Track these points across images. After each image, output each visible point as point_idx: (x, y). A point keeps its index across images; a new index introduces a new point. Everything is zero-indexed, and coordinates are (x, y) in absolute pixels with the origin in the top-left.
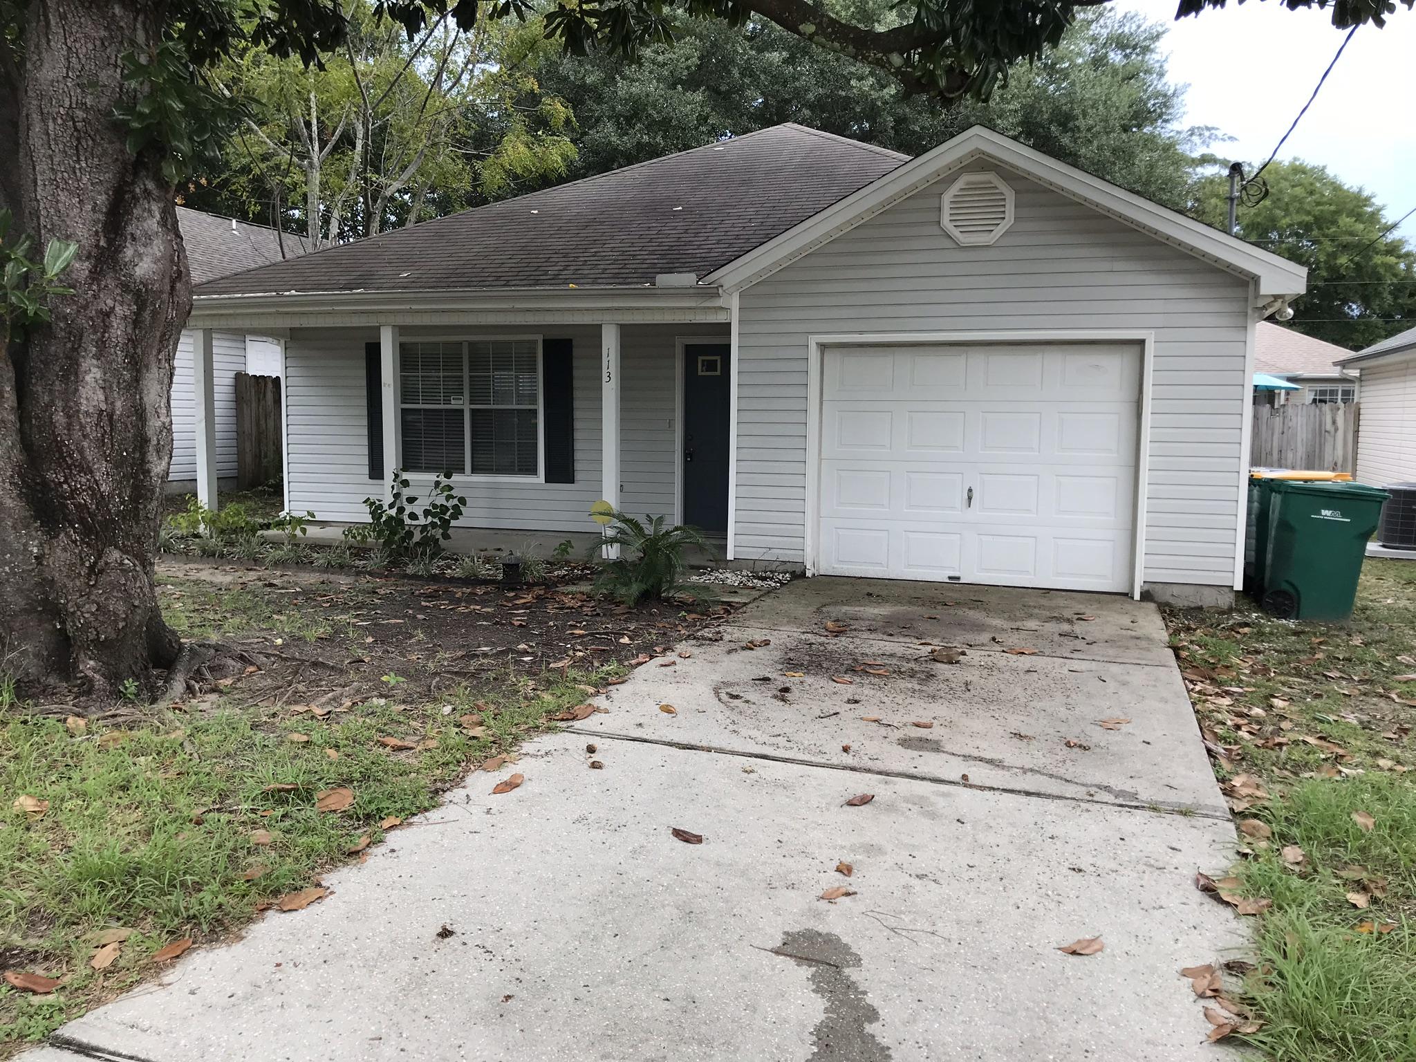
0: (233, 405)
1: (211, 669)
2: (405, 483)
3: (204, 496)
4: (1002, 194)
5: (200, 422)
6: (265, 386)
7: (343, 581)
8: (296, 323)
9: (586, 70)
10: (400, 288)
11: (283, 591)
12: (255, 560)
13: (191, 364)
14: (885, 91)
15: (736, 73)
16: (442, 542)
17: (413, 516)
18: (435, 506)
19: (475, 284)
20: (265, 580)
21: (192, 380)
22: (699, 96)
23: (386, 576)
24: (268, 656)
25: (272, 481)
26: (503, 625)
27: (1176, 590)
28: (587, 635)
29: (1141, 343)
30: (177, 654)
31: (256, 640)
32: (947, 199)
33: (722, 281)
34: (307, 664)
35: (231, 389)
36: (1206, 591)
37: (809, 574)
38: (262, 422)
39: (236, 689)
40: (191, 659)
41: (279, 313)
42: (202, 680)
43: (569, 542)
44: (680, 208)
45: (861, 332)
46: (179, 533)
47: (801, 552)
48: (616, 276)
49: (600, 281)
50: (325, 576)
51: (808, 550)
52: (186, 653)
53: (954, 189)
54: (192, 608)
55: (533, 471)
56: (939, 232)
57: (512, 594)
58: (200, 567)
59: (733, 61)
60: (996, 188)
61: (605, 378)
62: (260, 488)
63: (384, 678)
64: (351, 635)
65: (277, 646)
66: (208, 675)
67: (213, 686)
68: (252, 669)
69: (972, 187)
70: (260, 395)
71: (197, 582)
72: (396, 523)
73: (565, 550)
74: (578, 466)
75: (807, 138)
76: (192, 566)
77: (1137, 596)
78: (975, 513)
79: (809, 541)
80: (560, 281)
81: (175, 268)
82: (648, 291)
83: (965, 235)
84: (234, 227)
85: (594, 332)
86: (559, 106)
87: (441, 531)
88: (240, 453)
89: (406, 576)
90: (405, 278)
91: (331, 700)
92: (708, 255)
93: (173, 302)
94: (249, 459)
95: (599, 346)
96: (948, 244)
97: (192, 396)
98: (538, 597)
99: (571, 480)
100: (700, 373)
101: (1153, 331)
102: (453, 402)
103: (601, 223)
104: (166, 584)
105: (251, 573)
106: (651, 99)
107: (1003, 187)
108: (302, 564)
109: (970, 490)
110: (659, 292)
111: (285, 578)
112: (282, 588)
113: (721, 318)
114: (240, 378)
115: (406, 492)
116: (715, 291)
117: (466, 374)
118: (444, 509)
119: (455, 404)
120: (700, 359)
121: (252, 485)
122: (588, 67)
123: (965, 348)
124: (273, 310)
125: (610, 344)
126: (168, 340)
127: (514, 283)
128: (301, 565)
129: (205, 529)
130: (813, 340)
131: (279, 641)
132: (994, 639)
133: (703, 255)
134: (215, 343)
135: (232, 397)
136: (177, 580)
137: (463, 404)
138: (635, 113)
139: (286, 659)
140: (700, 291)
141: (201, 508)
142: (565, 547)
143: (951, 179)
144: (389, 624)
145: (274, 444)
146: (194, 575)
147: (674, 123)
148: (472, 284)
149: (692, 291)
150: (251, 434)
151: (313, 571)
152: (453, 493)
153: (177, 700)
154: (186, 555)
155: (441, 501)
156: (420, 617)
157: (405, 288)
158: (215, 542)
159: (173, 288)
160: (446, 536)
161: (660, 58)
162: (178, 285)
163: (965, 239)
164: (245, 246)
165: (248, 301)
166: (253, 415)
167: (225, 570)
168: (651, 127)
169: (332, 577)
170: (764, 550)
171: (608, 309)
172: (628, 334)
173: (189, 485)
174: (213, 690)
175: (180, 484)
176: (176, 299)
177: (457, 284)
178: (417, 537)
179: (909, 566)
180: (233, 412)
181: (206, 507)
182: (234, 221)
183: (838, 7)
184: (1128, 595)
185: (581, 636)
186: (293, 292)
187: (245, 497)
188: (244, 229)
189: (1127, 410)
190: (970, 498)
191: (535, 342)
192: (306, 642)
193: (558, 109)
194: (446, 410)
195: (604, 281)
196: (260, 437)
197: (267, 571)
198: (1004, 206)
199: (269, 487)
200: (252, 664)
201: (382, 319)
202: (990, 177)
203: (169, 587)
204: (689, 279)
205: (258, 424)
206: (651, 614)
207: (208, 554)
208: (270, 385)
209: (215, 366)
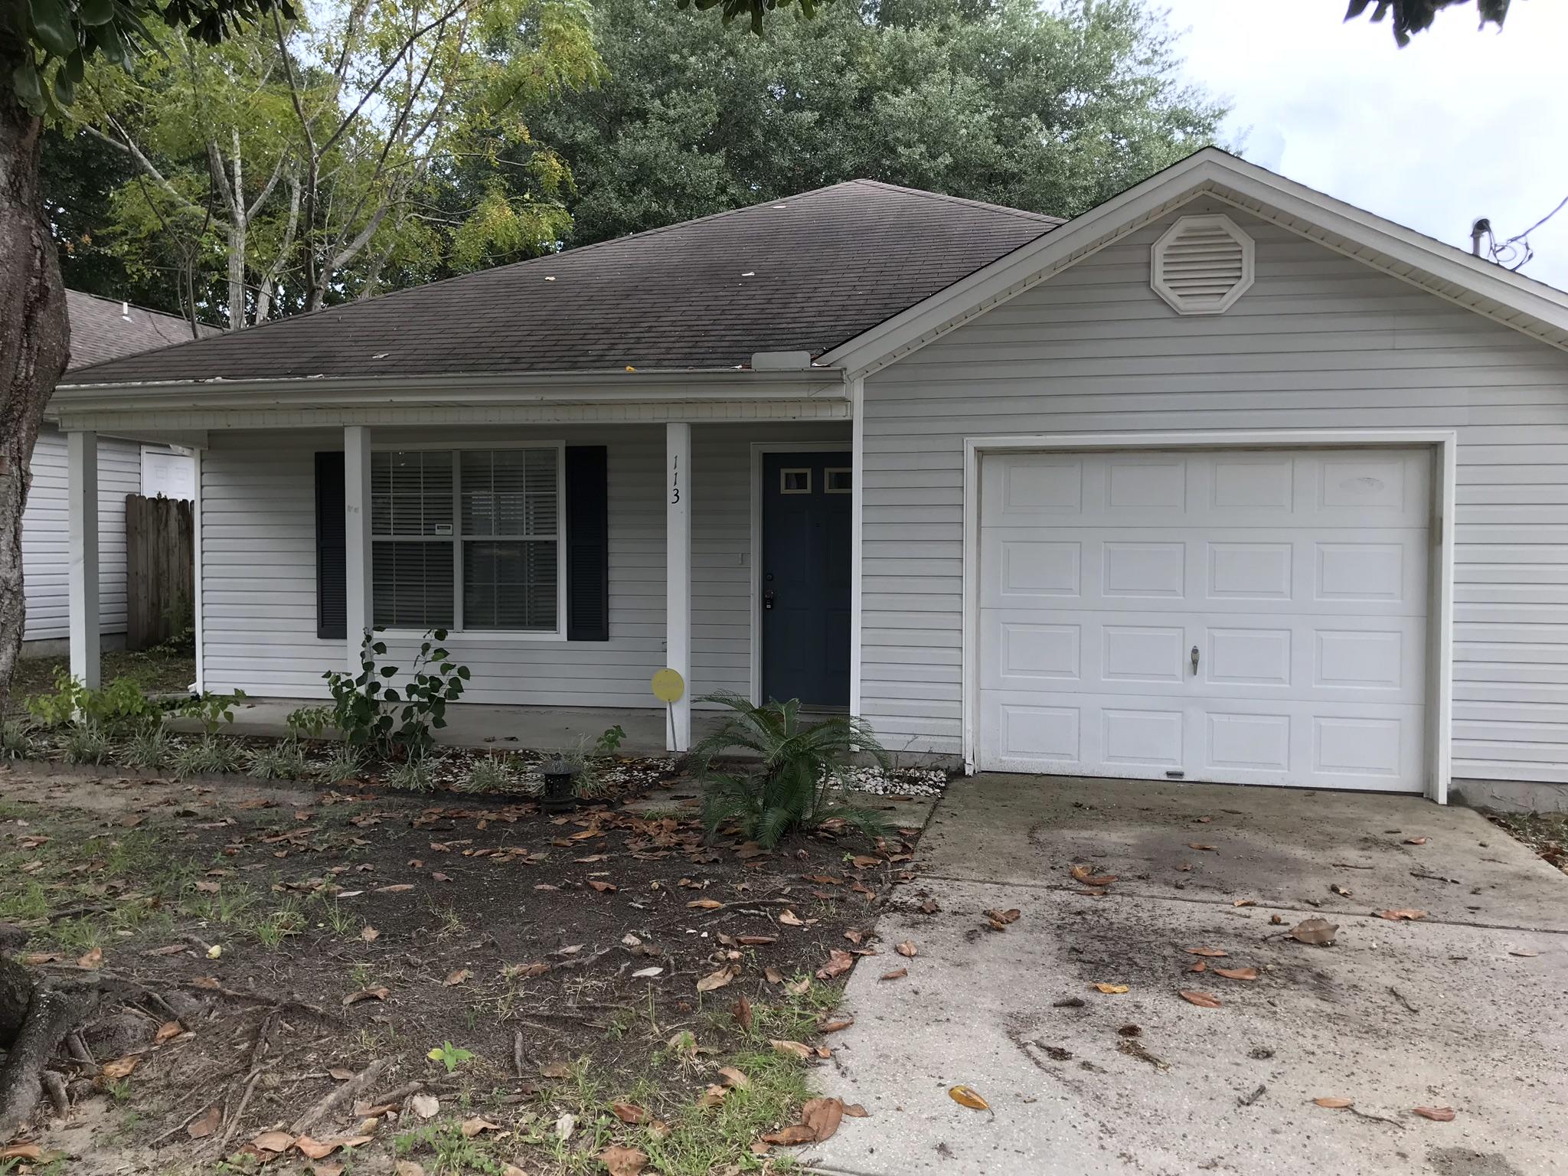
0: (122, 537)
1: (91, 1038)
2: (380, 648)
3: (79, 667)
4: (1236, 244)
5: (77, 561)
6: (168, 512)
7: (297, 800)
8: (220, 423)
9: (576, 127)
10: (376, 373)
11: (207, 826)
12: (159, 768)
13: (65, 483)
14: (940, 159)
15: (758, 133)
16: (432, 730)
17: (392, 695)
18: (421, 678)
19: (485, 367)
20: (177, 803)
21: (65, 504)
22: (718, 160)
23: (361, 791)
24: (198, 993)
25: (175, 639)
26: (577, 889)
27: (1497, 790)
28: (726, 910)
29: (1435, 449)
30: (24, 1017)
31: (172, 949)
32: (1159, 251)
33: (845, 363)
34: (275, 1009)
35: (120, 517)
36: (1542, 791)
37: (969, 771)
38: (163, 559)
39: (142, 1083)
40: (53, 1022)
41: (197, 410)
42: (74, 1066)
43: (618, 727)
44: (751, 274)
45: (1039, 433)
46: (40, 721)
47: (957, 740)
48: (688, 357)
49: (666, 363)
50: (268, 794)
51: (968, 738)
52: (42, 1013)
53: (1170, 238)
54: (56, 871)
55: (551, 624)
56: (1148, 296)
57: (561, 821)
58: (72, 781)
59: (753, 121)
60: (1227, 236)
61: (671, 497)
62: (159, 648)
63: (434, 1054)
64: (337, 926)
65: (211, 961)
66: (87, 1057)
67: (95, 1081)
68: (168, 1030)
69: (1191, 235)
70: (161, 523)
71: (67, 813)
72: (367, 705)
73: (613, 741)
74: (613, 617)
75: (892, 195)
76: (58, 779)
77: (1443, 799)
78: (1202, 684)
79: (968, 725)
80: (607, 364)
81: (35, 281)
82: (741, 377)
83: (1189, 300)
84: (126, 312)
85: (657, 434)
86: (554, 161)
87: (432, 715)
88: (131, 600)
89: (392, 791)
90: (382, 360)
91: (332, 1108)
92: (809, 330)
93: (29, 348)
94: (143, 607)
95: (664, 456)
96: (1160, 311)
97: (65, 525)
98: (604, 825)
99: (605, 637)
100: (783, 491)
101: (1455, 431)
102: (437, 532)
103: (649, 291)
104: (15, 819)
105: (154, 789)
106: (660, 161)
107: (1239, 236)
108: (232, 772)
109: (1195, 651)
110: (757, 377)
111: (208, 798)
112: (206, 819)
113: (838, 414)
114: (133, 501)
115: (380, 662)
116: (838, 375)
117: (457, 493)
118: (436, 683)
119: (441, 534)
120: (783, 472)
121: (148, 643)
122: (579, 123)
123: (1185, 455)
124: (189, 404)
125: (678, 449)
126: (18, 420)
127: (541, 366)
128: (230, 775)
129: (82, 716)
130: (970, 445)
131: (215, 951)
132: (1334, 889)
133: (803, 330)
134: (100, 456)
135: (121, 527)
136: (34, 808)
137: (453, 534)
138: (641, 176)
139: (231, 1000)
140: (815, 376)
141: (75, 685)
142: (614, 736)
143: (1166, 225)
144: (391, 892)
145: (178, 589)
146: (63, 799)
147: (689, 190)
148: (480, 367)
149: (804, 376)
150: (146, 576)
151: (248, 783)
152: (449, 659)
153: (24, 1127)
154: (49, 760)
155: (433, 669)
156: (439, 876)
157: (383, 373)
158: (97, 742)
159: (29, 319)
160: (439, 723)
161: (671, 113)
162: (41, 316)
163: (1185, 306)
164: (139, 334)
165: (151, 391)
166: (151, 552)
167: (111, 786)
168: (661, 192)
169: (280, 795)
170: (910, 738)
171: (675, 402)
172: (702, 436)
173: (58, 645)
174: (95, 1092)
175: (46, 643)
176: (36, 342)
177: (459, 368)
178: (398, 725)
179: (1110, 758)
180: (122, 547)
181: (83, 685)
182: (125, 304)
183: (873, 67)
184: (1424, 796)
185: (716, 913)
186: (219, 379)
187: (138, 660)
188: (139, 315)
189: (1412, 541)
190: (1195, 662)
191: (554, 450)
192: (263, 949)
193: (552, 166)
194: (429, 544)
195: (671, 363)
196: (159, 578)
197: (178, 787)
198: (1241, 260)
199: (172, 646)
200: (171, 1017)
201: (346, 418)
202: (1223, 222)
203: (20, 823)
204: (799, 359)
205: (157, 563)
206: (796, 858)
207: (86, 759)
208: (174, 511)
209: (100, 486)
